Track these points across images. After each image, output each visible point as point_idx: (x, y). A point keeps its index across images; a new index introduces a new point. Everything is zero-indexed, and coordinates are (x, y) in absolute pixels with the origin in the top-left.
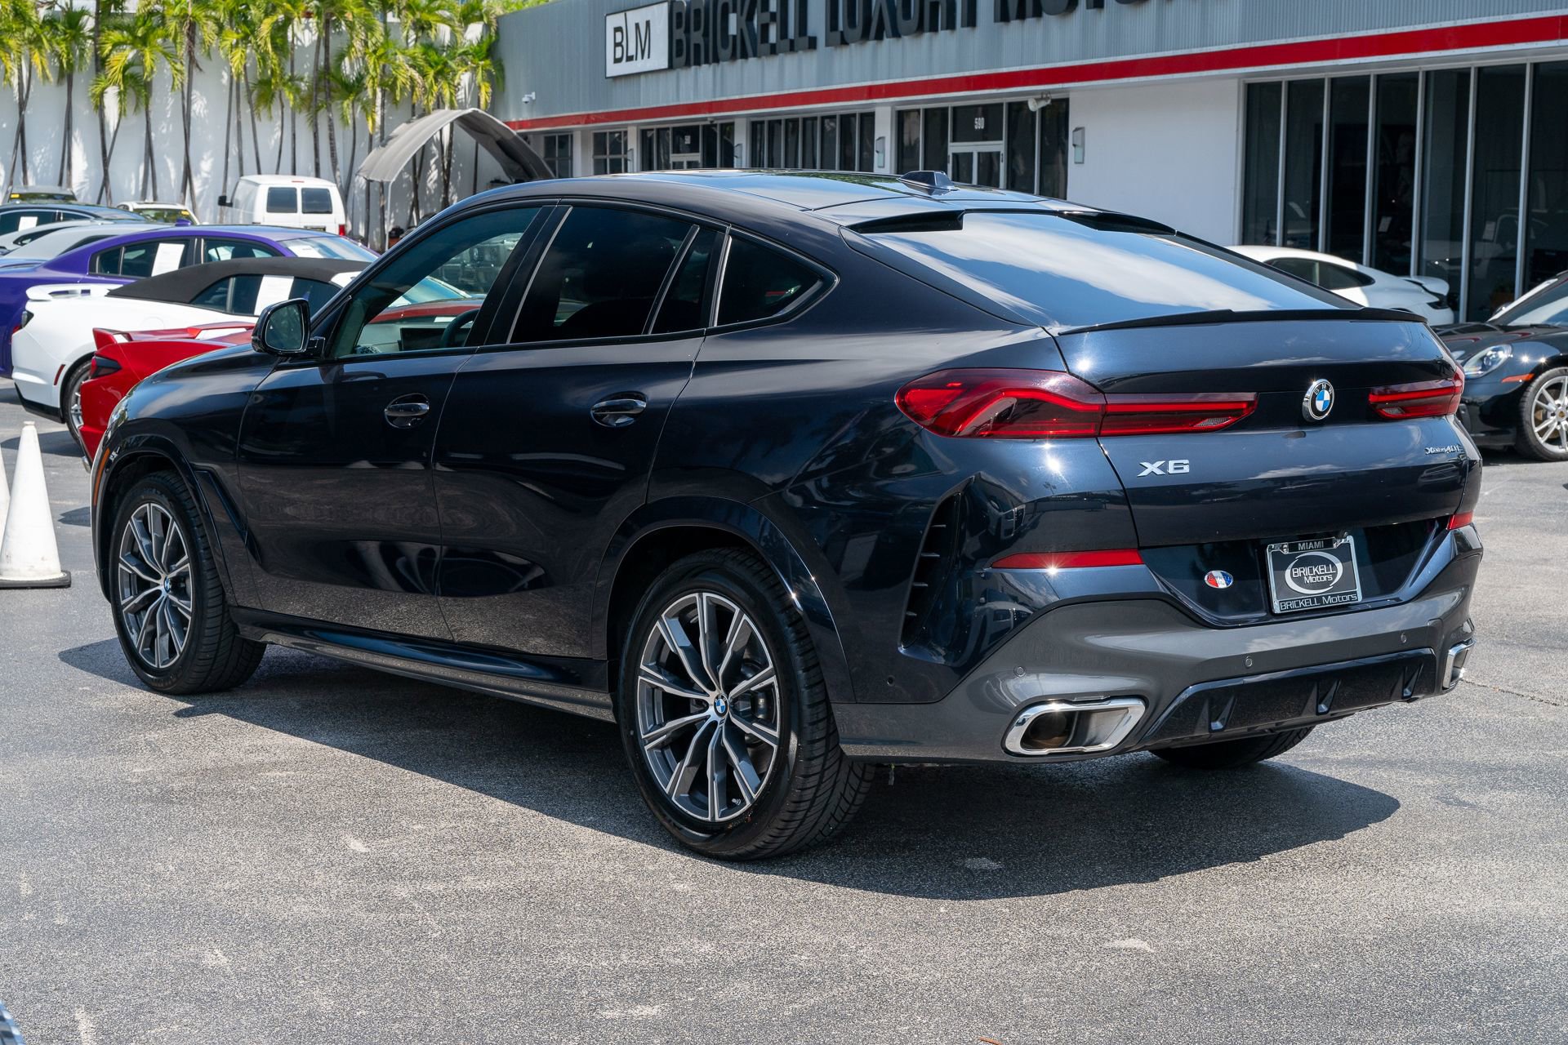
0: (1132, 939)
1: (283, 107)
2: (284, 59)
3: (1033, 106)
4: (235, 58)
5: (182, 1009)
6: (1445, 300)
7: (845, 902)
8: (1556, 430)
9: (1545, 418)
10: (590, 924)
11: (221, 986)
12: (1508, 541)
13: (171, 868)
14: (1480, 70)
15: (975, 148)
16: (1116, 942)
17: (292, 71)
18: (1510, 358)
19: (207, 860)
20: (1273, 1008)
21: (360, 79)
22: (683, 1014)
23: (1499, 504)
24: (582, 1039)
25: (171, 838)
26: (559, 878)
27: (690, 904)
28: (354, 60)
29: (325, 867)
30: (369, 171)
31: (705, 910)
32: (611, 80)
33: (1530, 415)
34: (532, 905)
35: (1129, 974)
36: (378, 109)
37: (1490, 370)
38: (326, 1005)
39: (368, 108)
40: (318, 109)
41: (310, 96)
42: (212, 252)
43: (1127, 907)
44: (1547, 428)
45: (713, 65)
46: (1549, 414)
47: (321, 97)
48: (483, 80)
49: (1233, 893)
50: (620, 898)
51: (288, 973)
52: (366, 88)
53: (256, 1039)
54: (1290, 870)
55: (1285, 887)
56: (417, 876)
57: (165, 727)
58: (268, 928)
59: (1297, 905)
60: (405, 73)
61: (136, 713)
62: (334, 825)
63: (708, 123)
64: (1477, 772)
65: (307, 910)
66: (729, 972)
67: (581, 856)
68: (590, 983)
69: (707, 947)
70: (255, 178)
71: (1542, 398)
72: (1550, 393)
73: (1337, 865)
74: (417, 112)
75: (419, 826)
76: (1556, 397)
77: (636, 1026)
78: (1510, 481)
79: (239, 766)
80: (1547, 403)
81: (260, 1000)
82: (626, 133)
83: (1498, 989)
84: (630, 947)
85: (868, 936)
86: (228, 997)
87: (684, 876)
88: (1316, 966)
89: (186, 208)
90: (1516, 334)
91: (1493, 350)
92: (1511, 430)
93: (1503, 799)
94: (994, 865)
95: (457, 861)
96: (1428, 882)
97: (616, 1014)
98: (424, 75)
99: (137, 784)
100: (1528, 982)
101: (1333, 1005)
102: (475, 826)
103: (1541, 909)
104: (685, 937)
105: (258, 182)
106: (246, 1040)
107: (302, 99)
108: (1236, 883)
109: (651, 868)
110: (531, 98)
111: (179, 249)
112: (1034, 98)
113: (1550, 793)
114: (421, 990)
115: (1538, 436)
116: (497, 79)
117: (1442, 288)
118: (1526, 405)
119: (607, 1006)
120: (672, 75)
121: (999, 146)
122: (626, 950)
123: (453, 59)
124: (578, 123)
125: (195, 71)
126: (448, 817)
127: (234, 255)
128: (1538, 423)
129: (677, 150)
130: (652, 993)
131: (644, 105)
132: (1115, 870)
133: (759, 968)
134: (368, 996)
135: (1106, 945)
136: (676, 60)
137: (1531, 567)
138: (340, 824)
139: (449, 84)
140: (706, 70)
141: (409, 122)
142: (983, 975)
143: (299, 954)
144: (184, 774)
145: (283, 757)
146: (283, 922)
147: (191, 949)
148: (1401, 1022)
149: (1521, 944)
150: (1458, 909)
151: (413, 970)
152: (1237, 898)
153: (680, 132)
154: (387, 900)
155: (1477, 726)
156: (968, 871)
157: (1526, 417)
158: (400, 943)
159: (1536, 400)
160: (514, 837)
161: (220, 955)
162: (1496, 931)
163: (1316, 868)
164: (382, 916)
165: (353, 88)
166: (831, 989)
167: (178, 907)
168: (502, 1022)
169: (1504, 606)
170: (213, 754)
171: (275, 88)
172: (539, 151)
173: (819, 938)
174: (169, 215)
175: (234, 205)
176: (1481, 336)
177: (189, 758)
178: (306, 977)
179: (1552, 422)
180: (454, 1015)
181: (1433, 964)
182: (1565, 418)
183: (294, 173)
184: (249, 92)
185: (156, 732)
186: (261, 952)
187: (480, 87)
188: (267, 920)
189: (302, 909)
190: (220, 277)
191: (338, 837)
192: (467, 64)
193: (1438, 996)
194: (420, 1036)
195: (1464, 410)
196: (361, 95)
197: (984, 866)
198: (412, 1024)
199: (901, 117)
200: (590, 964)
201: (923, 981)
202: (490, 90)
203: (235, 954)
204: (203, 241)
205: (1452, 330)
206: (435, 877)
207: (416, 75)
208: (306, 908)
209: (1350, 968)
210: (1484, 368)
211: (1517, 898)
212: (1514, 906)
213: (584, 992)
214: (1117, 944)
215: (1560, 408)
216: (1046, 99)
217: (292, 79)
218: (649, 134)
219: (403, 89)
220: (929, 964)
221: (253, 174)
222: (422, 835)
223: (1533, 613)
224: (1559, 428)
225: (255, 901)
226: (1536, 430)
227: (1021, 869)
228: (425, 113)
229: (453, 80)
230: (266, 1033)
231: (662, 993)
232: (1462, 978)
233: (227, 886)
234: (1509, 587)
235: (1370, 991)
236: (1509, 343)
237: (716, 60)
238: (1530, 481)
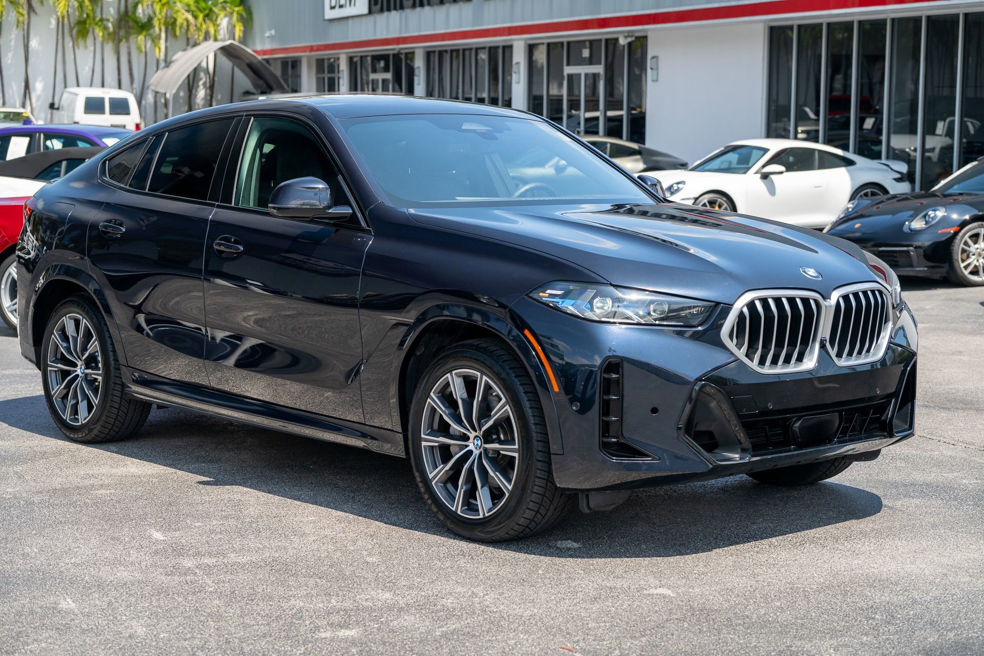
0: (661, 589)
1: (95, 39)
2: (95, 6)
3: (622, 41)
4: (61, 5)
5: (47, 634)
6: (906, 177)
7: (477, 568)
8: (976, 266)
9: (968, 257)
10: (311, 582)
11: (73, 620)
12: (937, 340)
13: (36, 550)
14: (929, 18)
15: (582, 70)
16: (651, 590)
17: (102, 14)
18: (944, 216)
19: (59, 545)
20: (748, 628)
21: (150, 19)
22: (371, 634)
23: (934, 316)
24: (306, 649)
25: (34, 532)
26: (291, 555)
27: (377, 570)
28: (145, 7)
29: (137, 549)
30: (156, 86)
31: (386, 573)
32: (327, 22)
33: (958, 256)
34: (274, 571)
35: (658, 609)
36: (162, 42)
37: (930, 224)
38: (141, 631)
39: (155, 40)
40: (120, 41)
41: (114, 32)
42: (48, 143)
43: (660, 569)
44: (969, 265)
45: (400, 11)
46: (971, 254)
47: (122, 33)
48: (238, 21)
49: (730, 561)
50: (331, 566)
51: (115, 612)
52: (154, 27)
53: (96, 651)
54: (767, 547)
55: (763, 558)
56: (198, 554)
57: (26, 463)
58: (100, 586)
59: (770, 568)
60: (183, 16)
61: (6, 454)
62: (143, 523)
63: (396, 52)
64: (896, 487)
65: (126, 575)
66: (401, 610)
67: (305, 541)
68: (311, 617)
69: (388, 595)
70: (75, 90)
71: (966, 243)
72: (971, 240)
73: (798, 544)
74: (191, 43)
75: (199, 524)
76: (975, 243)
77: (341, 641)
78: (944, 300)
79: (78, 487)
80: (969, 247)
81: (97, 628)
82: (338, 59)
83: (892, 617)
84: (338, 595)
85: (492, 588)
86: (77, 627)
87: (373, 553)
88: (778, 604)
89: (27, 112)
90: (950, 200)
91: (933, 211)
92: (944, 265)
93: (911, 504)
94: (576, 545)
95: (224, 545)
96: (856, 554)
97: (328, 634)
98: (196, 17)
99: (9, 499)
100: (912, 613)
101: (786, 626)
102: (236, 524)
103: (926, 569)
104: (373, 590)
105: (77, 92)
106: (90, 652)
107: (109, 34)
108: (732, 555)
109: (352, 548)
110: (271, 34)
111: (25, 141)
112: (623, 35)
113: (942, 499)
114: (201, 621)
115: (963, 269)
116: (247, 20)
117: (903, 168)
118: (955, 248)
119: (322, 630)
120: (371, 18)
121: (599, 69)
122: (334, 597)
123: (215, 6)
124: (305, 52)
125: (32, 14)
126: (218, 518)
127: (65, 145)
128: (963, 261)
129: (374, 71)
130: (351, 622)
131: (351, 39)
132: (654, 548)
133: (420, 607)
134: (168, 626)
135: (645, 592)
136: (373, 8)
137: (950, 357)
138: (146, 523)
139: (214, 24)
140: (394, 15)
141: (184, 50)
142: (565, 610)
143: (122, 601)
144: (41, 492)
145: (107, 481)
146: (111, 582)
147: (52, 599)
148: (828, 636)
149: (910, 590)
150: (873, 570)
151: (197, 610)
152: (731, 564)
153: (376, 58)
154: (179, 568)
155: (900, 458)
156: (558, 548)
157: (955, 257)
158: (188, 594)
159: (962, 245)
160: (261, 530)
161: (71, 602)
162: (896, 583)
163: (784, 546)
164: (176, 578)
165: (145, 26)
166: (467, 619)
167: (41, 574)
168: (255, 640)
169: (928, 382)
170: (59, 479)
171: (90, 26)
172: (277, 71)
173: (459, 589)
174: (14, 116)
175: (60, 108)
176: (925, 201)
177: (43, 483)
178: (127, 615)
179: (973, 261)
180: (223, 636)
181: (853, 602)
182: (982, 257)
183: (103, 86)
184: (71, 29)
185: (20, 466)
186: (97, 600)
187: (234, 26)
188: (100, 581)
189: (123, 574)
190: (55, 161)
191: (145, 530)
192: (226, 10)
193: (854, 620)
194: (202, 648)
195: (913, 252)
196: (151, 31)
197: (569, 546)
198: (196, 642)
199: (531, 49)
200: (311, 606)
201: (526, 614)
202: (242, 28)
203: (81, 601)
204: (42, 135)
205: (909, 197)
206: (210, 555)
207: (190, 17)
208: (126, 574)
209: (799, 605)
210: (927, 223)
211: (912, 563)
212: (909, 567)
213: (307, 622)
214: (652, 591)
215: (978, 250)
216: (631, 36)
217: (101, 20)
218: (355, 60)
219: (181, 27)
220: (530, 604)
221: (73, 86)
222: (201, 529)
223: (947, 387)
224: (977, 264)
225: (92, 569)
226: (962, 265)
227: (593, 547)
228: (196, 44)
229: (216, 20)
230: (103, 647)
231: (358, 623)
232: (870, 611)
233: (73, 561)
234: (934, 370)
235: (811, 619)
236: (943, 205)
237: (402, 7)
238: (957, 300)
